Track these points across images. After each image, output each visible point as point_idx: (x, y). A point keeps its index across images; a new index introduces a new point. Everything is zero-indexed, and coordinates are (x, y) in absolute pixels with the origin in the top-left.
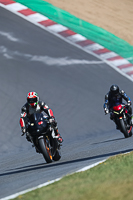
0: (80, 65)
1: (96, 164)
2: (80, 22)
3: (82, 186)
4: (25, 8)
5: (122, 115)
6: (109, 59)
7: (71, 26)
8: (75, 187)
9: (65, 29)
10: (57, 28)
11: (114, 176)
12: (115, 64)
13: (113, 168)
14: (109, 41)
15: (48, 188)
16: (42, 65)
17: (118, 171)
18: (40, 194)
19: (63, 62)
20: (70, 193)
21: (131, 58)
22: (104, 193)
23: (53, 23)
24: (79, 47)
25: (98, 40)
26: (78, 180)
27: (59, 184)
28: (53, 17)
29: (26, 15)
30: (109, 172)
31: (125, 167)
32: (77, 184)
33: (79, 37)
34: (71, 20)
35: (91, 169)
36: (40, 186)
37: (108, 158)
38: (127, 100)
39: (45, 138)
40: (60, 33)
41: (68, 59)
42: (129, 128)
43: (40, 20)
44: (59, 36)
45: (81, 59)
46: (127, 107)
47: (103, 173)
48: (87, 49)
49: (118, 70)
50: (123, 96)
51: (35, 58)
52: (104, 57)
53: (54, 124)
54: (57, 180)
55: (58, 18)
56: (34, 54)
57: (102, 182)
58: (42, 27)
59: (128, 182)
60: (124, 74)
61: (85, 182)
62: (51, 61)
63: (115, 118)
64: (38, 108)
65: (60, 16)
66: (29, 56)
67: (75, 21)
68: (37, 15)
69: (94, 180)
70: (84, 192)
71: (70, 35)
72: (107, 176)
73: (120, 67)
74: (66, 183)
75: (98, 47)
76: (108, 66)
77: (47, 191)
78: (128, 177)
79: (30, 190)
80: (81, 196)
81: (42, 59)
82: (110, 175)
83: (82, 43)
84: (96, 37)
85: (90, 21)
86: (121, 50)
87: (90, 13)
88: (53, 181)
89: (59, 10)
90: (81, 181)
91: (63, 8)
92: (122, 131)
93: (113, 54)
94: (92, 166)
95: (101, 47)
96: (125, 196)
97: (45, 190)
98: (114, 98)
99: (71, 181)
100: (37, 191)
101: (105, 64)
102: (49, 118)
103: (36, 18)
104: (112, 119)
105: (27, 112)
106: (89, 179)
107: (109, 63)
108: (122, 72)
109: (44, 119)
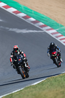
0: (33, 33)
1: (41, 81)
2: (33, 12)
3: (34, 92)
4: (6, 5)
5: (56, 57)
6: (47, 30)
7: (28, 13)
8: (30, 93)
9: (25, 15)
10: (22, 15)
11: (49, 87)
12: (50, 32)
13: (49, 83)
14: (47, 21)
15: (17, 93)
16: (14, 33)
17: (52, 85)
18: (13, 96)
19: (24, 31)
20: (28, 96)
21: (58, 30)
22: (45, 95)
23: (20, 12)
24: (32, 24)
25: (42, 21)
26: (32, 89)
27: (23, 91)
28: (20, 9)
29: (6, 8)
30: (47, 85)
31: (55, 83)
32: (31, 91)
33: (32, 19)
34: (28, 11)
35: (38, 84)
36: (13, 92)
37: (47, 78)
38: (58, 49)
39: (22, 67)
40: (23, 17)
41: (27, 30)
42: (59, 63)
43: (13, 11)
44: (22, 18)
45: (33, 30)
46: (58, 53)
47: (44, 86)
48: (36, 25)
49: (51, 35)
50: (56, 48)
51: (11, 29)
52: (44, 29)
53: (26, 60)
54: (22, 89)
55: (22, 10)
56: (10, 28)
57: (44, 90)
58: (14, 14)
59: (56, 90)
60: (54, 37)
61: (35, 90)
62: (18, 31)
63: (53, 58)
64: (19, 53)
65: (23, 9)
66: (8, 28)
67: (31, 11)
68: (12, 8)
69: (39, 89)
70: (35, 95)
71: (28, 18)
72: (46, 87)
73: (52, 34)
74: (26, 91)
75: (41, 24)
76: (47, 33)
77: (17, 95)
78: (56, 87)
79: (8, 94)
80: (34, 97)
81: (14, 30)
82: (48, 87)
83: (34, 22)
84: (41, 19)
85: (38, 11)
86: (53, 25)
87: (37, 7)
88: (20, 90)
89: (22, 6)
90: (33, 89)
91: (25, 5)
92: (56, 64)
93: (49, 27)
94: (39, 82)
95: (43, 24)
96: (55, 97)
97: (16, 94)
98: (52, 48)
99: (28, 89)
100: (12, 94)
101: (45, 32)
102: (24, 57)
103: (11, 10)
104: (51, 58)
105: (14, 55)
106: (37, 89)
107: (47, 32)
108: (53, 36)
109: (21, 58)
